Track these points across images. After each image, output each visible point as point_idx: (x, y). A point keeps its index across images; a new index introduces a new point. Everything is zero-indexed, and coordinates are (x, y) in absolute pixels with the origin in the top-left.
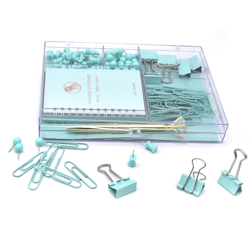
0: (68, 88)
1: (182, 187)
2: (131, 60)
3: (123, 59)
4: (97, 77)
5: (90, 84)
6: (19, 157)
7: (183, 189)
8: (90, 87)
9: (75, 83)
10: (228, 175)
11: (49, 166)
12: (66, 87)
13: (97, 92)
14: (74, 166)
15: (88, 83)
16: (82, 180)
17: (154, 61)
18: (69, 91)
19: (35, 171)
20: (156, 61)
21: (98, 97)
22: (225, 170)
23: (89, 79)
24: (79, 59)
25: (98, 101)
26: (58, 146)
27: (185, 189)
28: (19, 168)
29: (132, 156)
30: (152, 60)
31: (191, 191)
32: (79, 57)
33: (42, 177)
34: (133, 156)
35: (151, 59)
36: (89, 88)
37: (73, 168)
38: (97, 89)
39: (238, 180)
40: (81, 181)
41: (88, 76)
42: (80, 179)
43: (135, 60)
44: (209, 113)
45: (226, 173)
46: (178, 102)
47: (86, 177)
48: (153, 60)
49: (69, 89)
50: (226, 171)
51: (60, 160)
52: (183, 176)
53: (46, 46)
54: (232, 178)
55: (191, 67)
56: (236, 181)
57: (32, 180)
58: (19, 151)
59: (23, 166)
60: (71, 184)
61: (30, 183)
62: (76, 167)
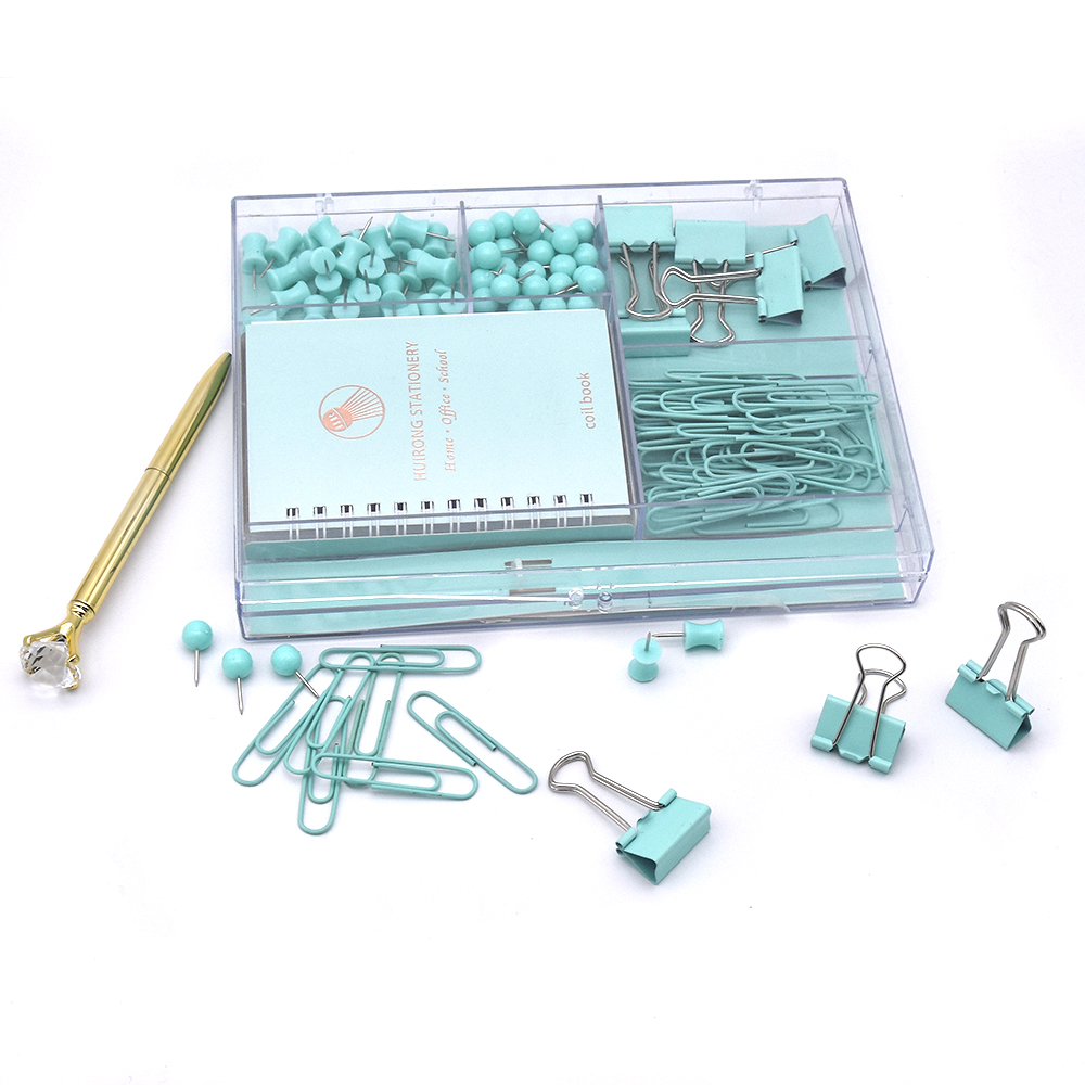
0: (336, 415)
1: (830, 744)
2: (572, 254)
3: (540, 249)
4: (443, 356)
5: (419, 392)
6: (241, 700)
7: (835, 750)
8: (419, 402)
9: (363, 390)
10: (982, 681)
12: (331, 408)
13: (448, 427)
14: (444, 710)
15: (413, 386)
16: (480, 763)
17: (661, 249)
18: (339, 430)
19: (309, 754)
20: (671, 248)
21: (449, 449)
22: (971, 664)
23: (413, 365)
24: (371, 266)
25: (452, 467)
26: (371, 666)
27: (842, 751)
28: (253, 746)
30: (655, 246)
31: (861, 758)
32: (372, 257)
33: (336, 791)
34: (647, 649)
35: (649, 244)
36: (414, 409)
37: (443, 716)
38: (445, 411)
39: (1017, 700)
40: (477, 768)
41: (411, 350)
42: (473, 762)
43: (588, 251)
44: (869, 478)
45: (974, 677)
46: (750, 449)
47: (494, 750)
48: (658, 246)
49: (337, 420)
50: (975, 668)
51: (393, 709)
52: (829, 705)
53: (238, 213)
54: (994, 691)
55: (805, 270)
56: (1010, 703)
57: (307, 794)
58: (240, 677)
59: (266, 734)
60: (443, 790)
61: (303, 807)
62: (450, 714)
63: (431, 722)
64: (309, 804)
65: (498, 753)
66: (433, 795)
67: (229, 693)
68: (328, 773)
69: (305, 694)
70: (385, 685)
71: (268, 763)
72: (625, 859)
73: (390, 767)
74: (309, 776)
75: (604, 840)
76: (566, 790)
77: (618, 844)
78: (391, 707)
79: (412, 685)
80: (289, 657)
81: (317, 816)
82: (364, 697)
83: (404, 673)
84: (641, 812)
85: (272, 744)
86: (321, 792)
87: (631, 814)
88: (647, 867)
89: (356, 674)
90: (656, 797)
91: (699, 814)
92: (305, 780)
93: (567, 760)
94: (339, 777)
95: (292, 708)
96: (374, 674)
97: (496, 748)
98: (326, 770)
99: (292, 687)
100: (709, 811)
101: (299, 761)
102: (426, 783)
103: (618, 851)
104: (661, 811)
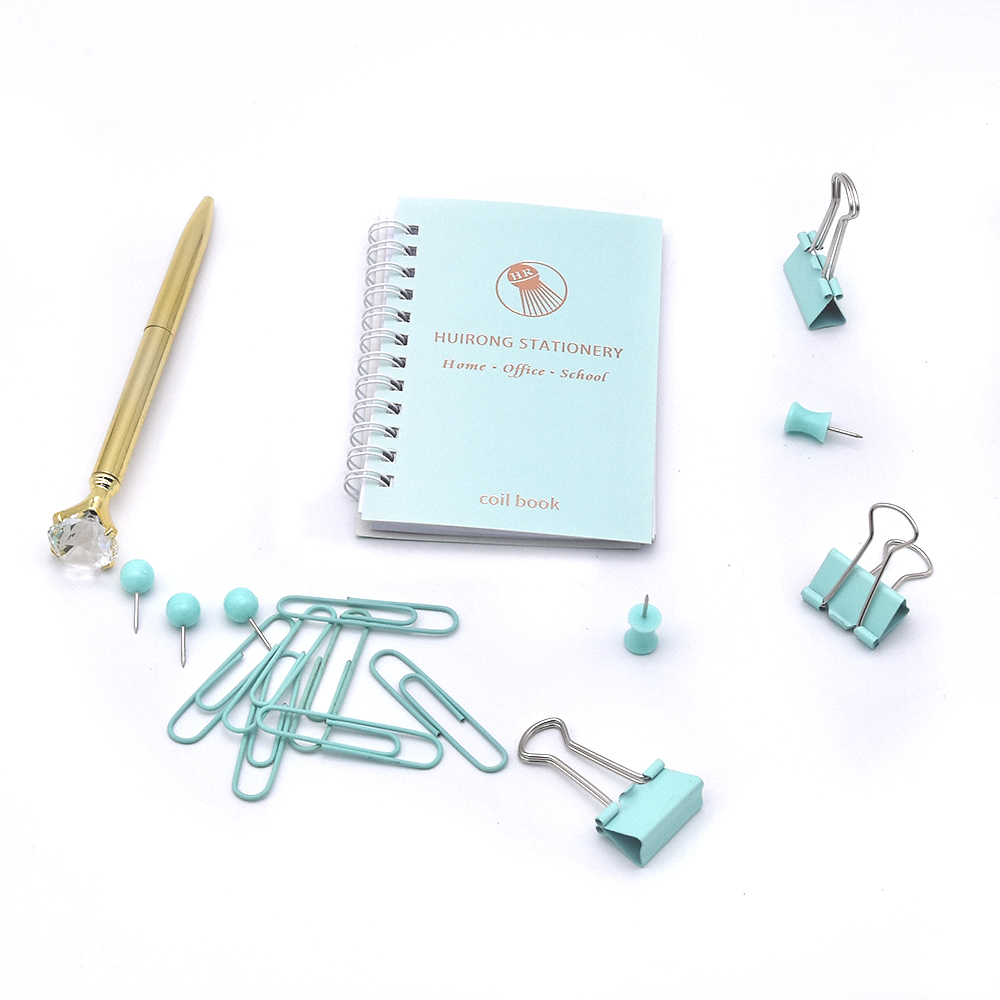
1: (819, 601)
6: (184, 654)
7: (824, 609)
11: (307, 707)
14: (409, 672)
16: (445, 734)
19: (253, 712)
26: (333, 619)
27: (831, 612)
28: (193, 701)
29: (642, 612)
31: (849, 625)
33: (279, 753)
34: (644, 616)
37: (408, 679)
40: (441, 739)
42: (437, 732)
47: (462, 721)
51: (354, 671)
52: (831, 559)
57: (245, 756)
58: (185, 624)
59: (207, 690)
60: (402, 758)
61: (240, 769)
62: (417, 677)
63: (394, 683)
64: (247, 767)
65: (466, 725)
66: (391, 761)
67: (170, 643)
68: (274, 727)
69: (257, 646)
70: (348, 642)
71: (208, 720)
72: (606, 839)
73: (345, 727)
74: (250, 735)
75: (582, 817)
76: (537, 761)
77: (598, 821)
78: (351, 668)
79: (378, 643)
80: (244, 601)
81: (254, 781)
82: (322, 653)
83: (370, 629)
84: (625, 785)
85: (214, 699)
86: (262, 752)
87: (612, 787)
88: (631, 846)
89: (317, 626)
90: (641, 768)
91: (689, 787)
92: (245, 740)
93: (540, 728)
94: (285, 733)
95: (240, 661)
96: (337, 629)
97: (465, 719)
98: (272, 725)
99: (244, 635)
100: (702, 784)
101: (241, 719)
102: (384, 747)
103: (598, 829)
104: (647, 786)
